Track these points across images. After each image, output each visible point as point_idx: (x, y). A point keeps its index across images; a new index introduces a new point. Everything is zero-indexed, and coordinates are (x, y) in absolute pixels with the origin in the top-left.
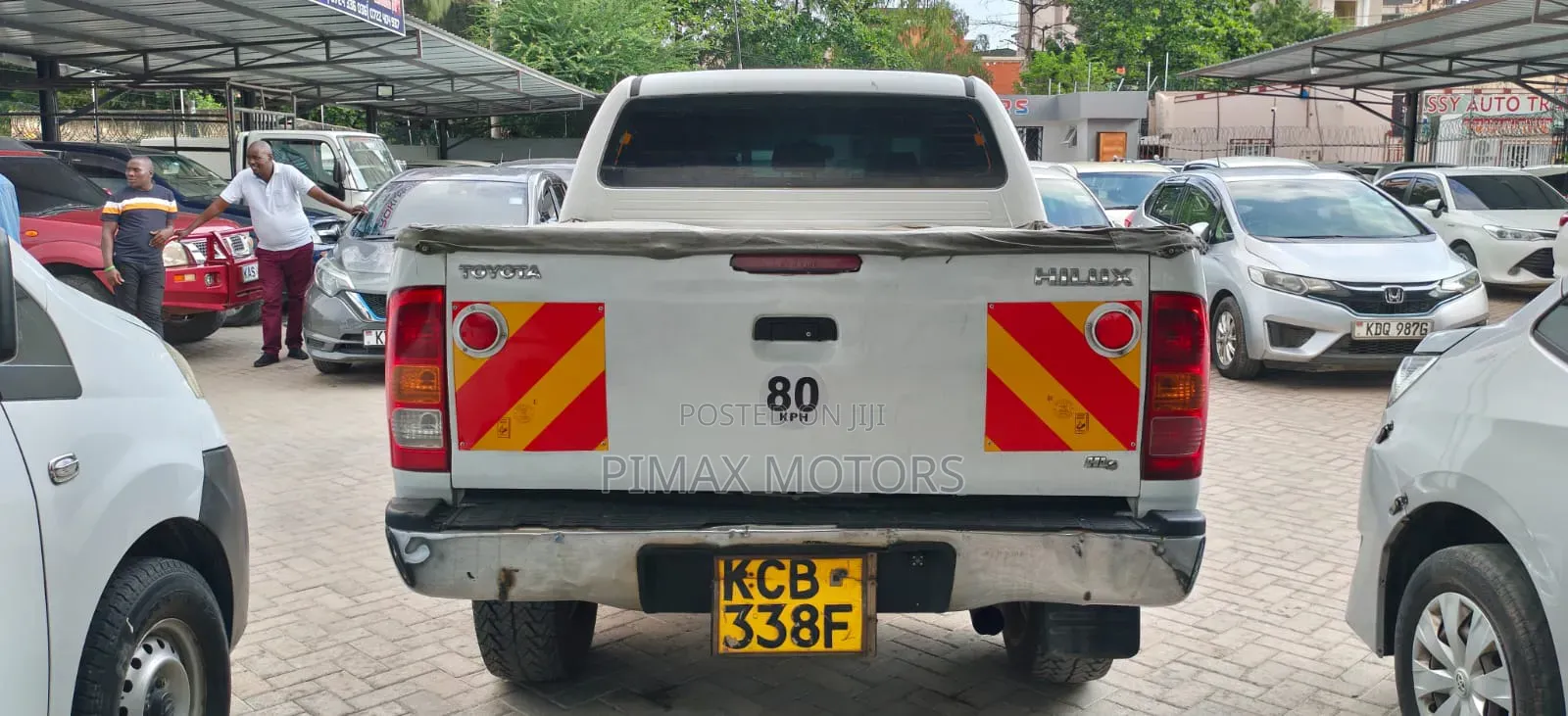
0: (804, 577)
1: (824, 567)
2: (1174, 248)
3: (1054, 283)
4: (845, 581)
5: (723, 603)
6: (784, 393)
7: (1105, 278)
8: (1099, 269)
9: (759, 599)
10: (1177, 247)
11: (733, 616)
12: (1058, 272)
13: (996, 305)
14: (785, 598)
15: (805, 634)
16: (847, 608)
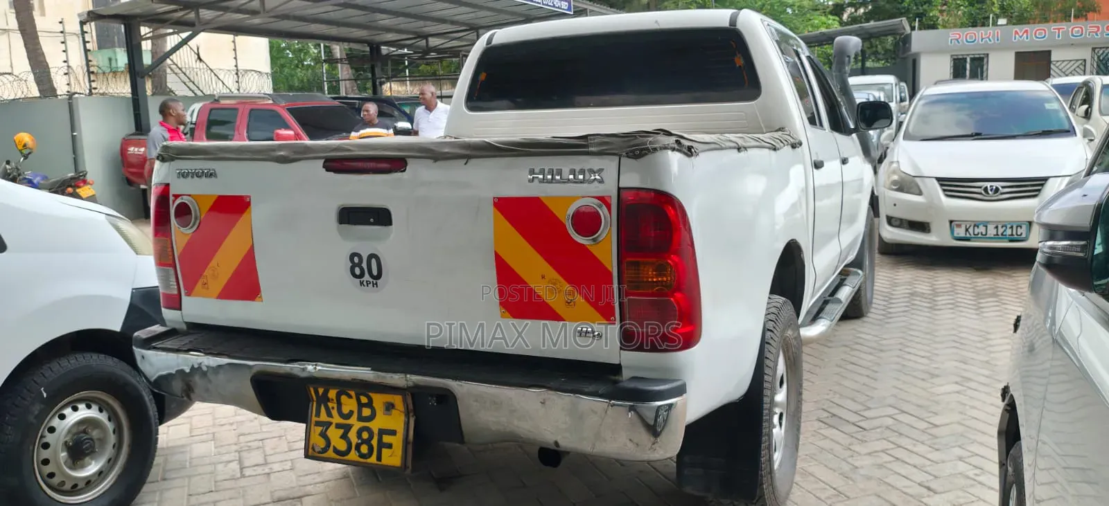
0: (365, 405)
1: (379, 400)
2: (642, 150)
3: (542, 181)
4: (394, 411)
5: (314, 419)
6: (359, 265)
7: (581, 177)
8: (577, 169)
9: (337, 419)
10: (644, 149)
11: (319, 429)
12: (546, 172)
13: (500, 199)
14: (353, 420)
15: (364, 449)
16: (393, 433)
